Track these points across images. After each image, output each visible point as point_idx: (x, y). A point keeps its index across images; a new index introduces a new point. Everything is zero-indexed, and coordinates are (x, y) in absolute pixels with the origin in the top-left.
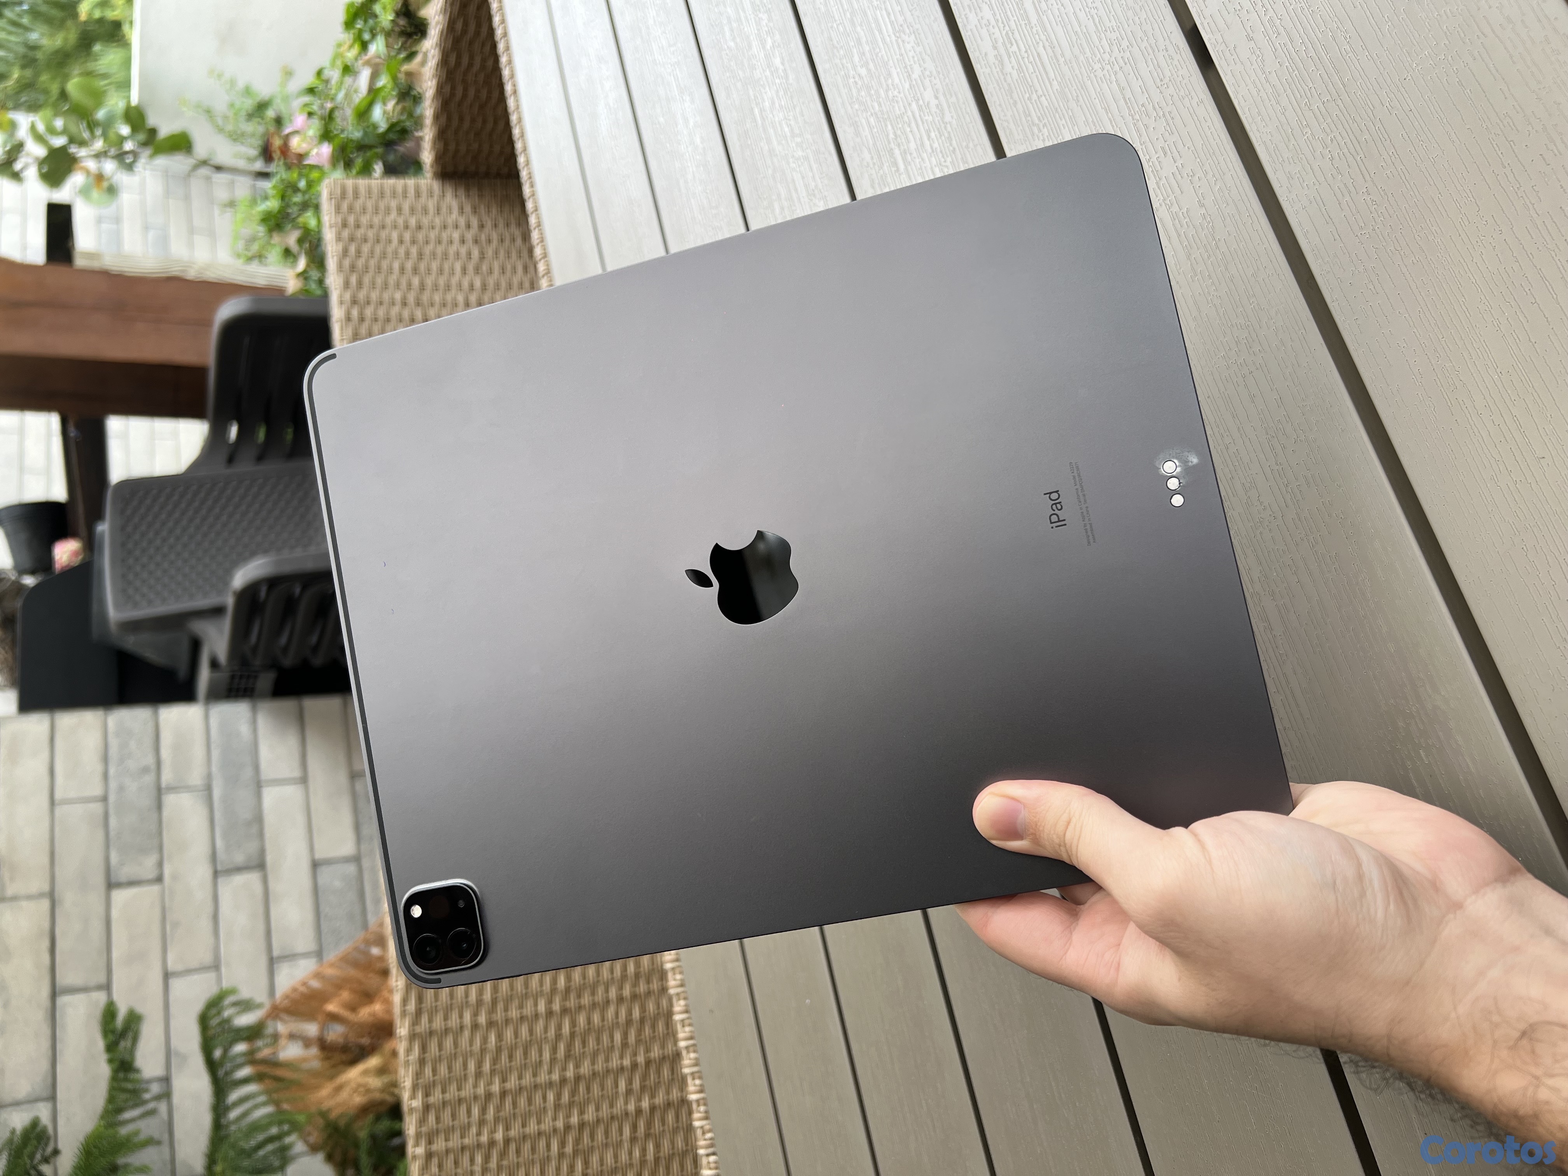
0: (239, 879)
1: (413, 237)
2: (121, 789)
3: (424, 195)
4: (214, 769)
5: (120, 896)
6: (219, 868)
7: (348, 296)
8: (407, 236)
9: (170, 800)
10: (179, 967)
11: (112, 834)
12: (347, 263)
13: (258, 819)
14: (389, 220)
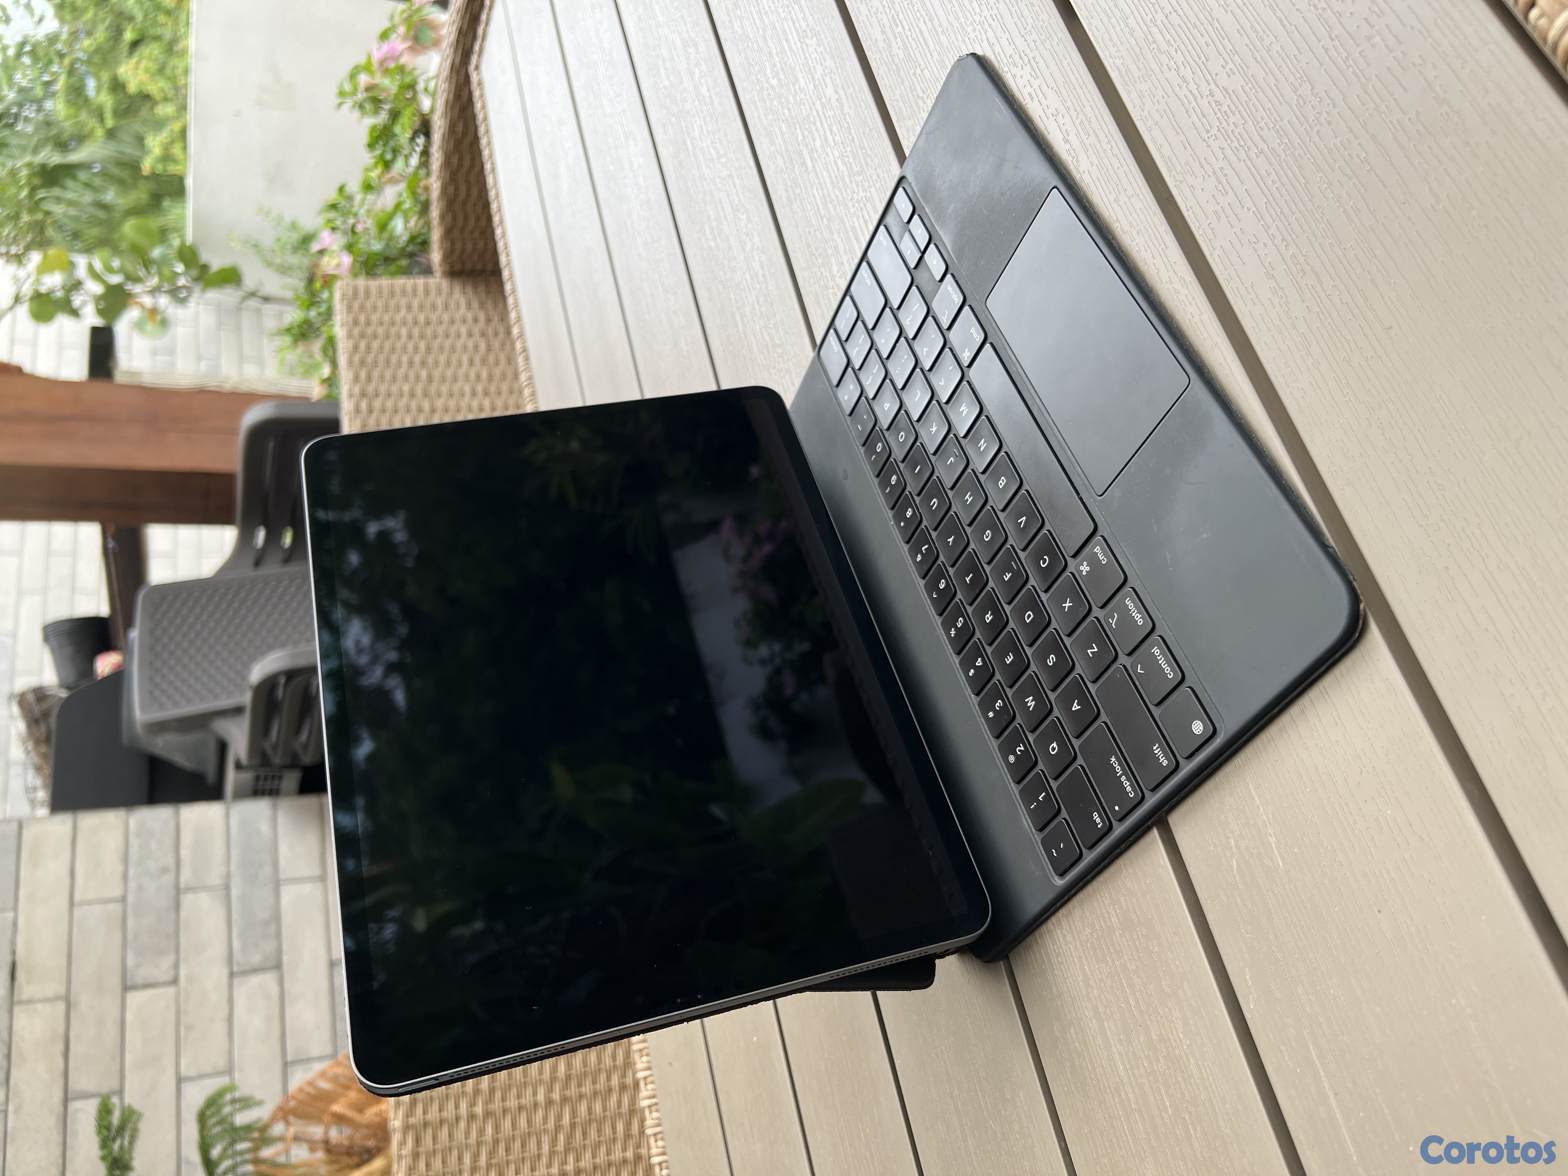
0: (255, 980)
1: (422, 333)
2: (140, 888)
3: (433, 293)
4: (233, 868)
5: (134, 999)
6: (235, 969)
7: (357, 389)
8: (416, 331)
9: (187, 900)
10: (192, 1073)
11: (130, 936)
12: (357, 358)
13: (277, 918)
14: (398, 317)
